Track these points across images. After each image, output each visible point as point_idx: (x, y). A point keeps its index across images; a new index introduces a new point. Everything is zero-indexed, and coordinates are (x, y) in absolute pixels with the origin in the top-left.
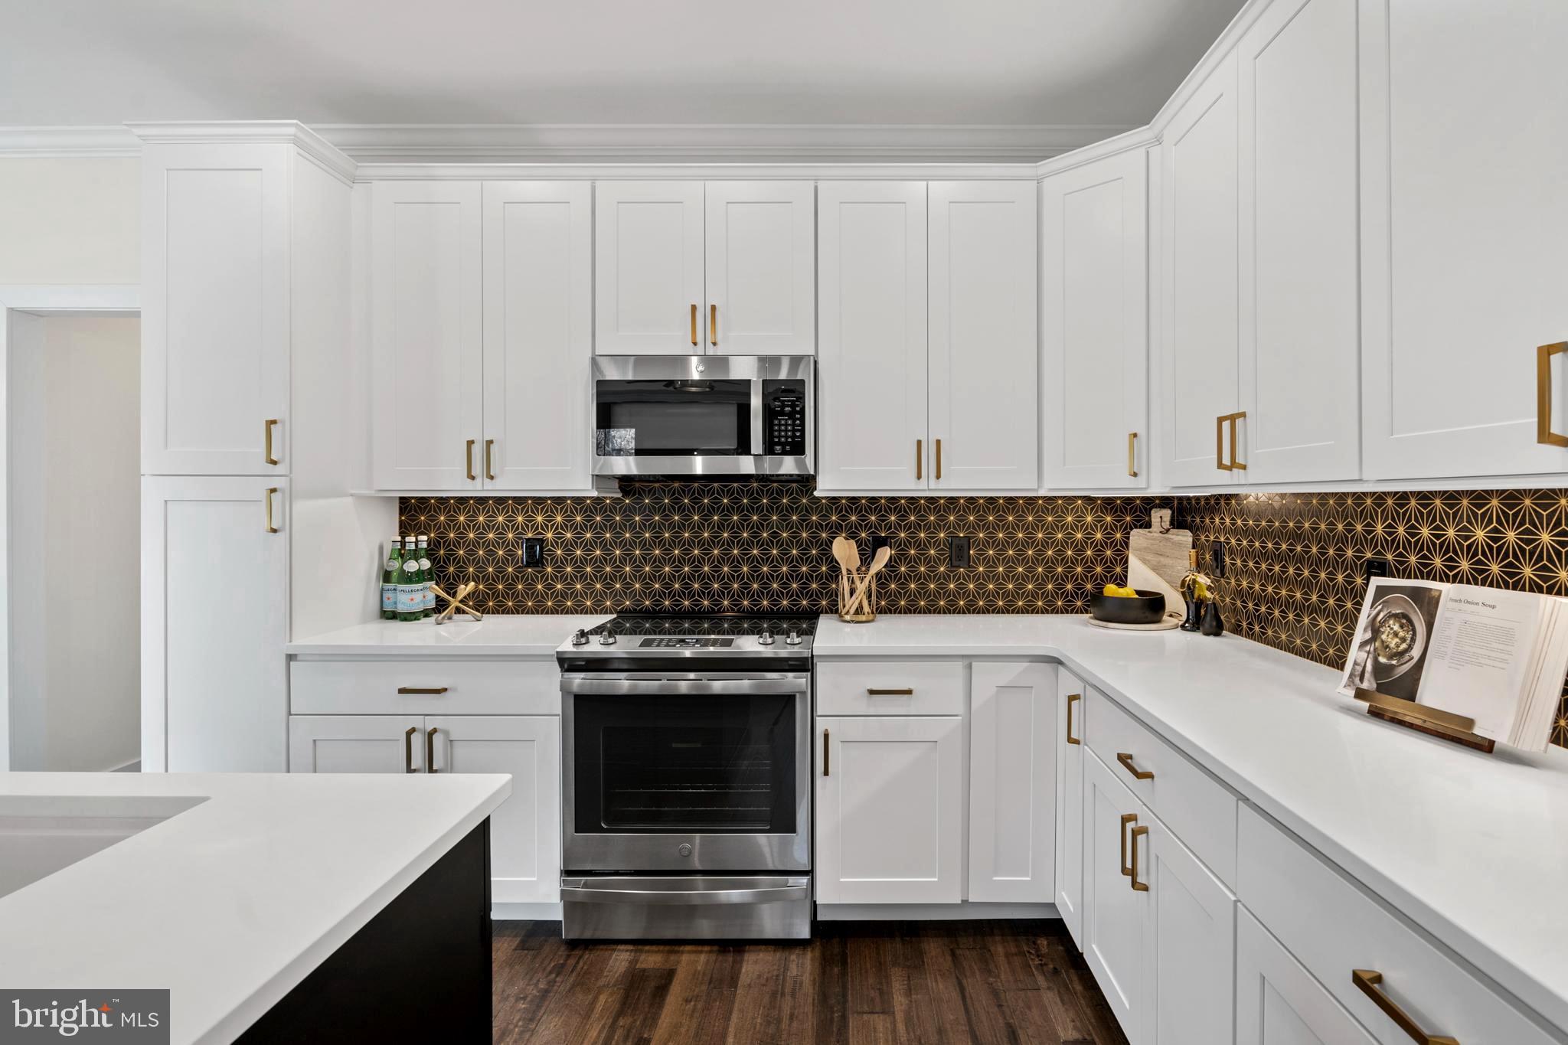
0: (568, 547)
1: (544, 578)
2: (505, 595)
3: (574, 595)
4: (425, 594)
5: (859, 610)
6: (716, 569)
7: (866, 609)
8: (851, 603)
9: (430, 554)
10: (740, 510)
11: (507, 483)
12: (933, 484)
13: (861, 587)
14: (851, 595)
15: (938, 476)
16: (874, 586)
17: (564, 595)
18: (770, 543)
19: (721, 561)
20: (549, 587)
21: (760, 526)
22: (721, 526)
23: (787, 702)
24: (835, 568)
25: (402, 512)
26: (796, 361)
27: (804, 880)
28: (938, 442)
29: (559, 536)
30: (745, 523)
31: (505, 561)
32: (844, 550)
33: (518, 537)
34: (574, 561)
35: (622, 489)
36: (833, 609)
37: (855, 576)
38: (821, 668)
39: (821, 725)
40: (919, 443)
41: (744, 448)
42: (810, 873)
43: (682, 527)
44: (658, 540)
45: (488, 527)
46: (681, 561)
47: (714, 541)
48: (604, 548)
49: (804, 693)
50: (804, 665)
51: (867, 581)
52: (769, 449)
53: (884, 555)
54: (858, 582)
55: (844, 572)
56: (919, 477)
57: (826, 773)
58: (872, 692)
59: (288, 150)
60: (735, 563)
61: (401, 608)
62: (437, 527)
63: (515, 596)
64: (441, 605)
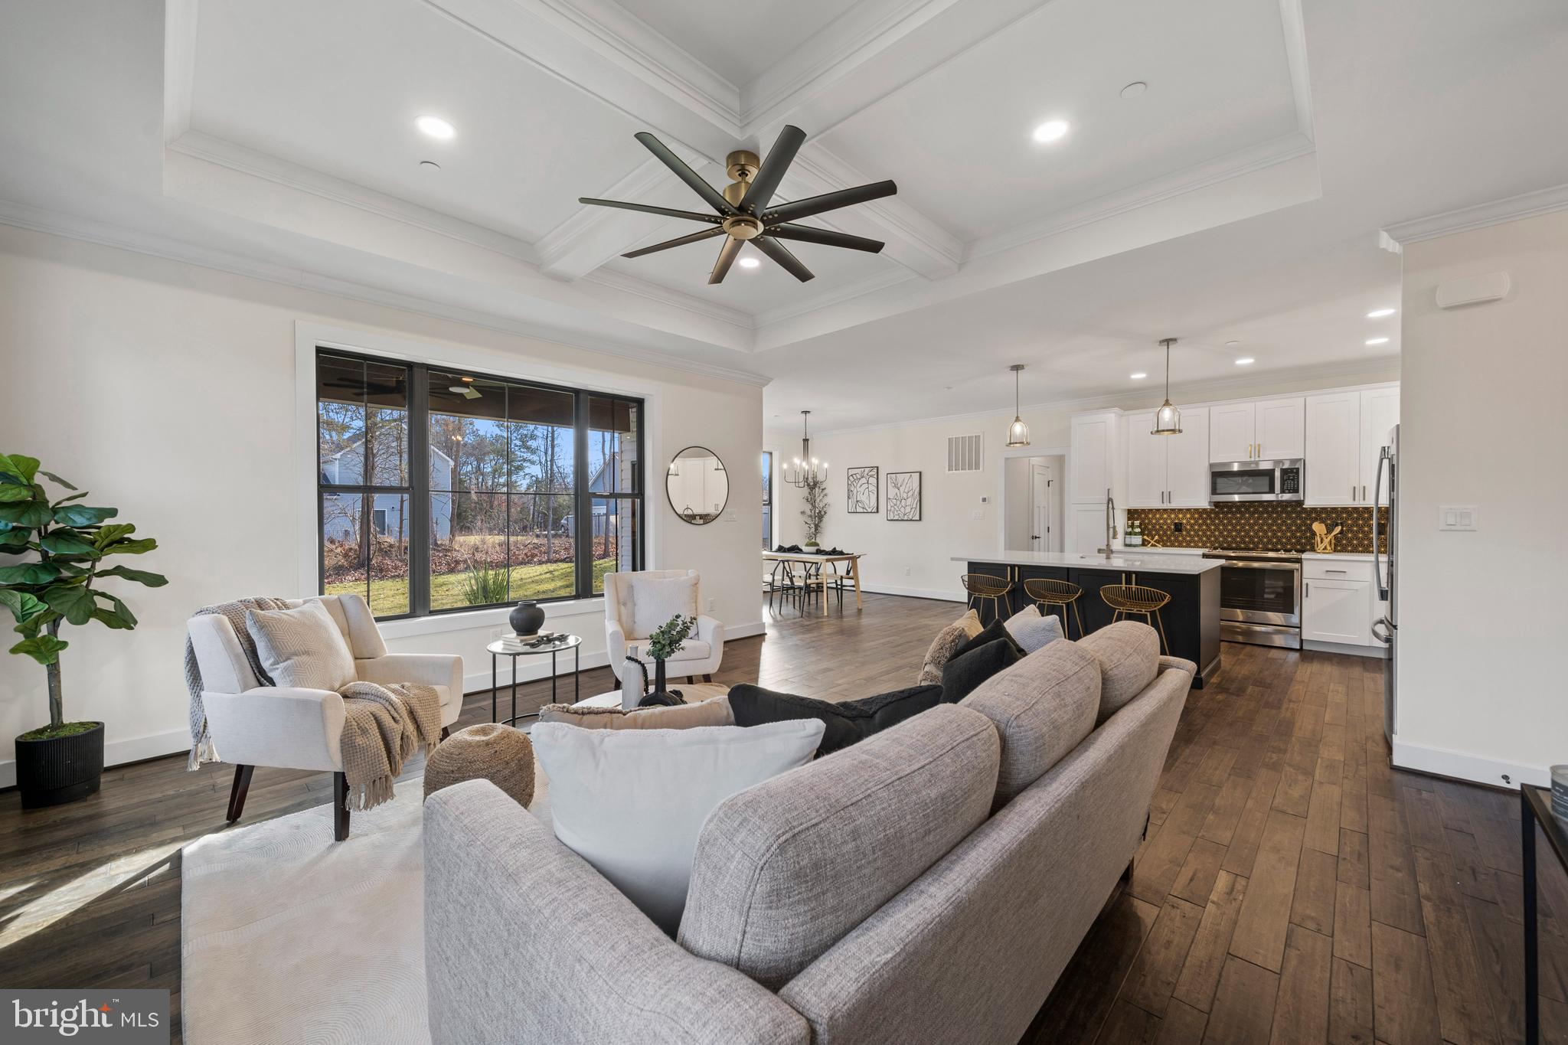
0: (1192, 525)
1: (1182, 536)
2: (1167, 541)
3: (1194, 541)
4: (1138, 540)
5: (1325, 548)
6: (1256, 534)
7: (1329, 548)
8: (1321, 546)
9: (1140, 527)
10: (1267, 512)
11: (1176, 504)
12: (1362, 502)
13: (1326, 541)
14: (1322, 543)
15: (1364, 499)
16: (1333, 541)
17: (1190, 542)
18: (1282, 525)
19: (1259, 531)
20: (1184, 539)
21: (1277, 518)
22: (1259, 518)
23: (1291, 572)
24: (1314, 534)
25: (1128, 514)
26: (1294, 461)
27: (1298, 630)
28: (1364, 487)
29: (1188, 522)
30: (1270, 517)
31: (1167, 530)
32: (1318, 527)
33: (1172, 522)
34: (1194, 530)
35: (1214, 505)
36: (1313, 550)
37: (1323, 536)
38: (1304, 562)
39: (1304, 582)
40: (1354, 488)
41: (1272, 490)
42: (1300, 628)
43: (1241, 518)
44: (1229, 523)
45: (1160, 518)
46: (1240, 531)
47: (1255, 524)
48: (1207, 526)
49: (1297, 570)
50: (1299, 561)
51: (1329, 539)
52: (1283, 491)
53: (1338, 529)
54: (1325, 539)
55: (1318, 534)
56: (1354, 499)
57: (1307, 596)
58: (1327, 571)
59: (1113, 415)
60: (1265, 532)
61: (1133, 543)
62: (1141, 519)
63: (1171, 541)
64: (1144, 543)
